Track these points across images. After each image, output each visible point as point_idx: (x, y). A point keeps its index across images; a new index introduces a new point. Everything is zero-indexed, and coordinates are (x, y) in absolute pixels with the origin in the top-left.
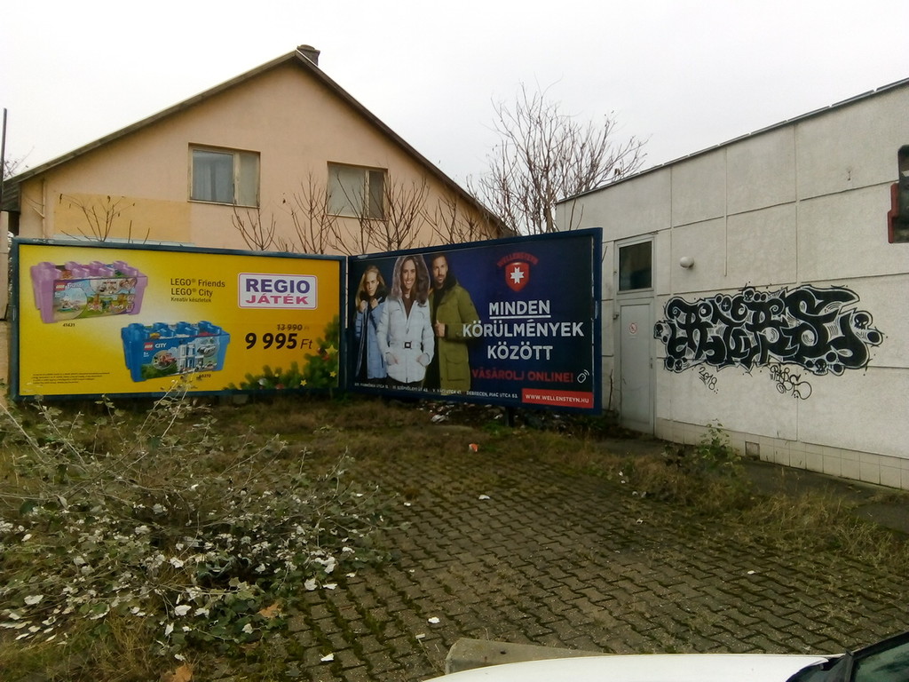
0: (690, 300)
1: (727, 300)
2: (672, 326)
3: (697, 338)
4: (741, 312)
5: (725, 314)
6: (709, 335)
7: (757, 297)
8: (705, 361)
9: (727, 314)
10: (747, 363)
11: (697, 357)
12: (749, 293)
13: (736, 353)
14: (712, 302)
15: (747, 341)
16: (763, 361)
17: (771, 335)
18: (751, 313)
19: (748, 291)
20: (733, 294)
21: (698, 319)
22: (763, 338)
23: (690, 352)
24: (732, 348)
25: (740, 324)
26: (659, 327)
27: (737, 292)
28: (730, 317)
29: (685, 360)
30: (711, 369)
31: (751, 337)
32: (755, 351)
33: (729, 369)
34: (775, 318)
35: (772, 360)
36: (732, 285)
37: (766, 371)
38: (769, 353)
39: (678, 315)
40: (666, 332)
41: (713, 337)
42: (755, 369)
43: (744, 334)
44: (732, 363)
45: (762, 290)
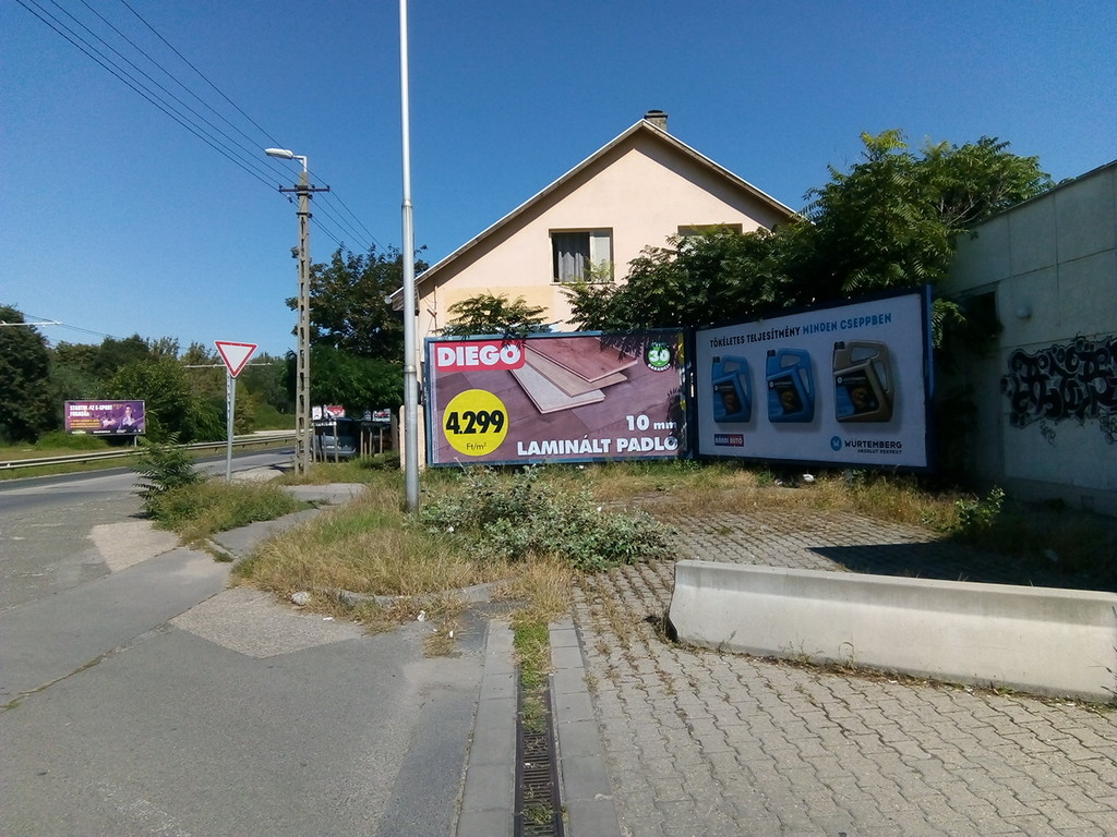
0: (1030, 352)
1: (1062, 351)
2: (1016, 380)
3: (1037, 392)
4: (1074, 364)
5: (1060, 365)
6: (1048, 388)
7: (1087, 347)
8: (1045, 415)
9: (1062, 366)
10: (1081, 415)
11: (1038, 411)
12: (1080, 343)
13: (1071, 405)
14: (1049, 353)
15: (1079, 391)
16: (1095, 412)
17: (1099, 385)
18: (1082, 363)
19: (1079, 341)
20: (1067, 344)
21: (1038, 372)
22: (1093, 388)
23: (1031, 407)
24: (1068, 400)
25: (1073, 376)
26: (1004, 382)
27: (1069, 342)
28: (1065, 368)
29: (1028, 415)
30: (1050, 424)
31: (1083, 388)
32: (1086, 402)
33: (1066, 422)
34: (1102, 368)
35: (1101, 411)
36: (1064, 335)
37: (1097, 422)
38: (1099, 404)
39: (1020, 368)
40: (1010, 387)
41: (1051, 390)
42: (1087, 421)
43: (1077, 385)
44: (1067, 416)
45: (1090, 339)
